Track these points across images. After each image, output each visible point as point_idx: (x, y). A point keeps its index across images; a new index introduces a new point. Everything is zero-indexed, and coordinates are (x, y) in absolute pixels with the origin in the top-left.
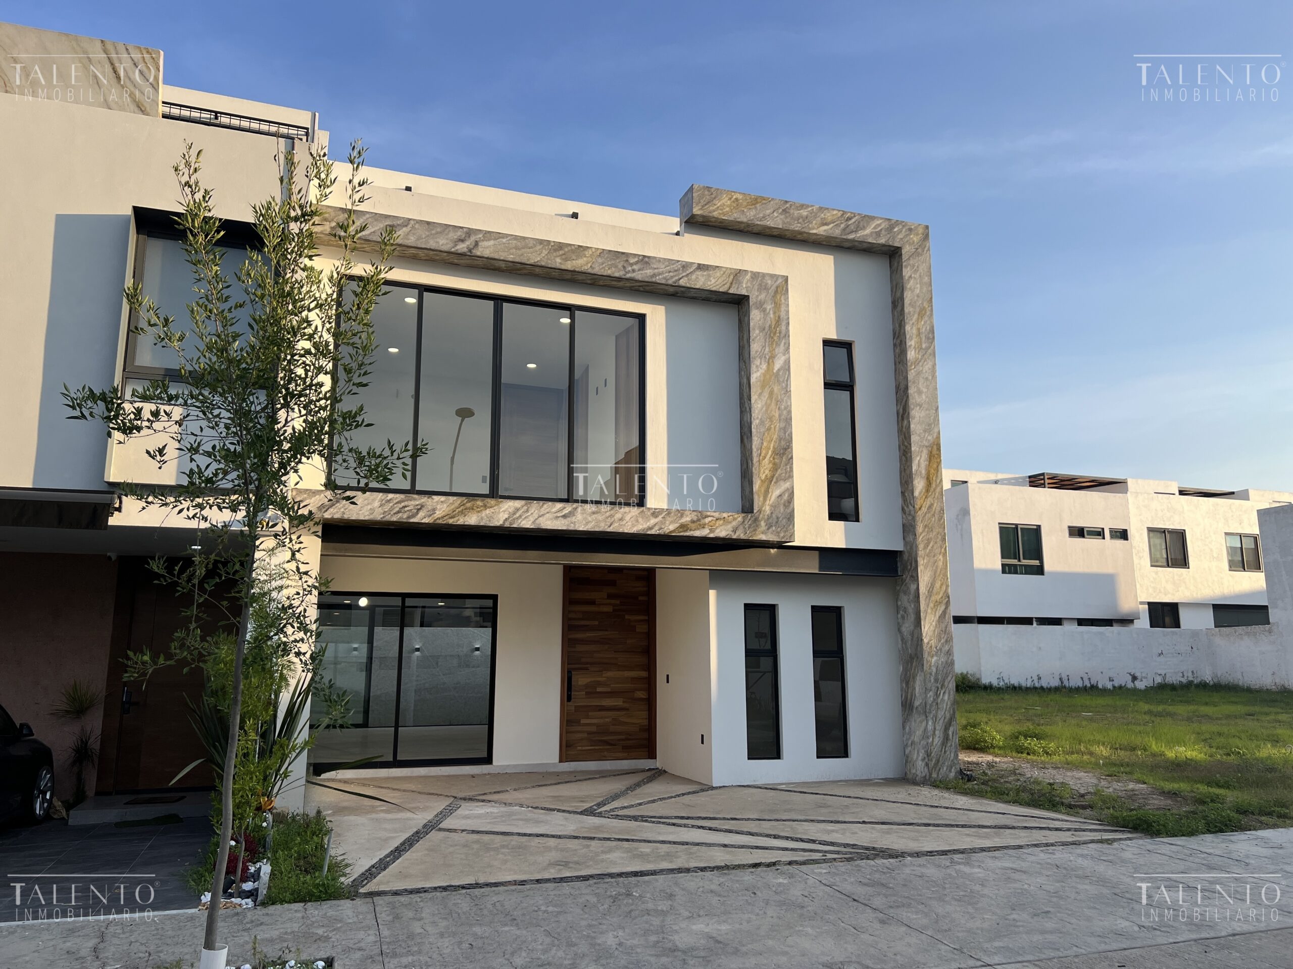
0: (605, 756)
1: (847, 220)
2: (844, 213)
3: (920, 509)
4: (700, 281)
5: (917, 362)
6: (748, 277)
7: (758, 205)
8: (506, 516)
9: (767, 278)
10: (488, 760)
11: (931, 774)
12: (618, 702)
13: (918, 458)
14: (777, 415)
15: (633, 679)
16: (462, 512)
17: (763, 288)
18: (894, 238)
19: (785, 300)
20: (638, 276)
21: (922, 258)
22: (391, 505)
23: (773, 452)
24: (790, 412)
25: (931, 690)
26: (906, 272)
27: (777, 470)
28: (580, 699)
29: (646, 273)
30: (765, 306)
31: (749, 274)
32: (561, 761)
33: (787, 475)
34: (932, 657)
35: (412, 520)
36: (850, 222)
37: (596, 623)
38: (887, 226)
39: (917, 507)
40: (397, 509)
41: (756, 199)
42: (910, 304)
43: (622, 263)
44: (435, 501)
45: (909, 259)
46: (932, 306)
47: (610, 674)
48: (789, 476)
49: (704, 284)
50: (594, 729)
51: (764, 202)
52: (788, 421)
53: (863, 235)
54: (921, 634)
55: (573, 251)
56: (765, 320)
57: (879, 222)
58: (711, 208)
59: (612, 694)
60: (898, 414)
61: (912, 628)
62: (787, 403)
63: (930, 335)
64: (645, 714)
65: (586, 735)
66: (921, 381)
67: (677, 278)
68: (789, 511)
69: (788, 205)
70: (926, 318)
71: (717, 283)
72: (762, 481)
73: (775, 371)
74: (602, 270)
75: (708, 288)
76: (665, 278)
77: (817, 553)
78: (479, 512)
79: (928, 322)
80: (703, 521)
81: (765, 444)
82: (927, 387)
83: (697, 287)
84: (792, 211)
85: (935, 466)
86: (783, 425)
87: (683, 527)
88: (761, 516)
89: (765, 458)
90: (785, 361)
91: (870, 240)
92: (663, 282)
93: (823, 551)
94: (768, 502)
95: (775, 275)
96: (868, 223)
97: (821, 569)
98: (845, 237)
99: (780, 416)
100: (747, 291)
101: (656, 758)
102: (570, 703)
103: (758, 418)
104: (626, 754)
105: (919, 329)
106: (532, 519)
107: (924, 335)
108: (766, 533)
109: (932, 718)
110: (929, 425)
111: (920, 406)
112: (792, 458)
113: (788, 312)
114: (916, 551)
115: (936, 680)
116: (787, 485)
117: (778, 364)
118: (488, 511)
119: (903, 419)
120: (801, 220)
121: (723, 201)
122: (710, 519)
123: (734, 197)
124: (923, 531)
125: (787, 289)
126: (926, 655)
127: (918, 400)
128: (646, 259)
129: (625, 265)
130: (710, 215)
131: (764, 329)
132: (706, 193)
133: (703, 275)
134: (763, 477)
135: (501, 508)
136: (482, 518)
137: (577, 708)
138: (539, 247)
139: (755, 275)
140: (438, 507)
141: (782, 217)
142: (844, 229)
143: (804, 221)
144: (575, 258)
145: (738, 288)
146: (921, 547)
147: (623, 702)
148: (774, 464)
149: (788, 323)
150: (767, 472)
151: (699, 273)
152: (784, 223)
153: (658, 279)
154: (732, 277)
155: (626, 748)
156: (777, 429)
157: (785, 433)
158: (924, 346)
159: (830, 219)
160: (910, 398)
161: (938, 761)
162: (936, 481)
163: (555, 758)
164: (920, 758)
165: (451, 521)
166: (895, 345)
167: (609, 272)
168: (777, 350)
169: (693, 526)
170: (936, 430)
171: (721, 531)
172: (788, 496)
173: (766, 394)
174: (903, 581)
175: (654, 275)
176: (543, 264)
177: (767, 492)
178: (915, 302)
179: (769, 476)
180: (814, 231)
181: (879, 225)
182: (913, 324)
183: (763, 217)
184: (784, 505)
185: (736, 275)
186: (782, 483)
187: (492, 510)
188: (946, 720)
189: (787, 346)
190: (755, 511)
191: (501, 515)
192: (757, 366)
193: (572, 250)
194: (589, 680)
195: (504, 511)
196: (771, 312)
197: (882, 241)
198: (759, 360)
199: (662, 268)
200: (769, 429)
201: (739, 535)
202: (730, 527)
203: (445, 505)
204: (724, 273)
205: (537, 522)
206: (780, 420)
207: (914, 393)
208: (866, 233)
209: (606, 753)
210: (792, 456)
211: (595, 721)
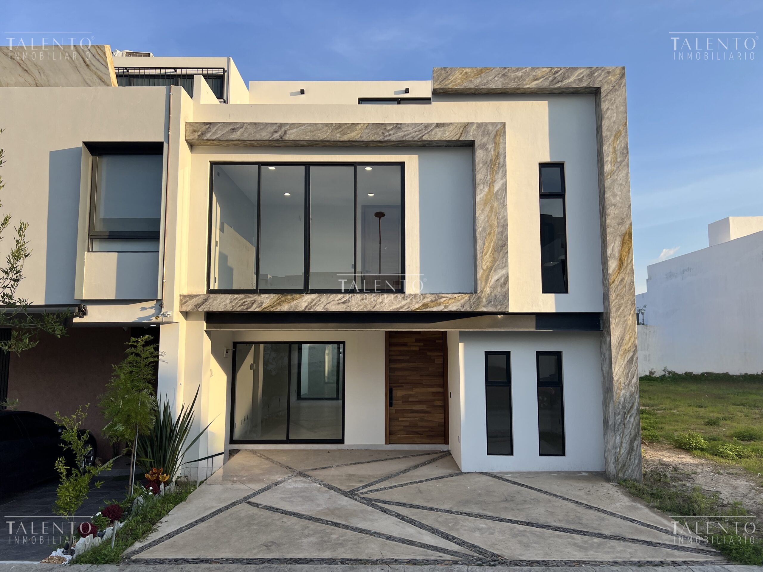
0: (416, 441)
1: (554, 74)
2: (552, 68)
3: (613, 282)
4: (438, 135)
5: (612, 173)
6: (474, 127)
7: (483, 75)
9: (489, 126)
10: (342, 441)
11: (618, 474)
12: (424, 407)
13: (612, 245)
14: (496, 223)
15: (433, 393)
16: (279, 304)
17: (486, 133)
18: (594, 81)
19: (503, 140)
20: (393, 138)
21: (618, 93)
22: (236, 301)
23: (493, 249)
24: (506, 220)
26: (604, 106)
27: (495, 262)
28: (398, 405)
29: (399, 135)
30: (487, 146)
31: (475, 125)
32: (386, 444)
34: (621, 390)
35: (249, 310)
36: (557, 75)
37: (408, 358)
38: (589, 73)
39: (611, 281)
40: (240, 304)
41: (481, 70)
42: (607, 129)
43: (381, 131)
44: (262, 297)
45: (607, 95)
46: (626, 128)
47: (418, 390)
48: (505, 265)
49: (441, 137)
50: (408, 424)
51: (488, 71)
52: (505, 226)
53: (568, 83)
54: (612, 374)
55: (348, 128)
56: (487, 156)
57: (581, 71)
58: (447, 82)
59: (419, 402)
60: (600, 212)
61: (608, 368)
62: (504, 213)
63: (625, 151)
64: (442, 416)
65: (403, 428)
66: (616, 186)
67: (421, 135)
68: (504, 290)
69: (506, 70)
70: (621, 138)
71: (451, 135)
72: (484, 270)
73: (494, 192)
74: (368, 138)
75: (444, 139)
76: (412, 137)
77: (534, 316)
78: (289, 303)
79: (623, 141)
80: (439, 301)
81: (486, 244)
82: (621, 191)
83: (436, 139)
84: (509, 74)
85: (627, 250)
86: (500, 229)
87: (425, 305)
88: (483, 295)
89: (485, 255)
90: (503, 184)
91: (574, 86)
92: (411, 139)
93: (538, 316)
94: (488, 285)
95: (495, 123)
96: (572, 73)
97: (537, 328)
98: (552, 87)
99: (498, 223)
100: (473, 137)
101: (449, 444)
102: (391, 408)
103: (481, 227)
104: (429, 441)
105: (614, 148)
106: (322, 305)
107: (619, 152)
108: (486, 307)
109: (620, 435)
110: (623, 219)
111: (615, 205)
112: (507, 252)
113: (505, 148)
114: (610, 313)
116: (504, 272)
117: (497, 186)
118: (295, 302)
119: (602, 216)
120: (516, 80)
121: (456, 76)
122: (444, 299)
123: (464, 72)
124: (616, 298)
125: (505, 132)
126: (615, 389)
127: (613, 201)
128: (399, 126)
129: (384, 132)
130: (446, 87)
131: (486, 163)
132: (443, 72)
133: (440, 131)
134: (485, 268)
135: (303, 300)
136: (291, 307)
137: (397, 411)
138: (325, 128)
139: (480, 125)
140: (265, 301)
141: (502, 80)
142: (552, 81)
143: (519, 80)
144: (349, 132)
145: (466, 136)
146: (613, 310)
147: (427, 407)
148: (493, 258)
149: (505, 157)
150: (488, 264)
151: (437, 130)
152: (503, 84)
153: (408, 138)
154: (462, 129)
155: (428, 436)
156: (496, 233)
157: (502, 236)
158: (619, 160)
159: (540, 75)
160: (607, 200)
162: (627, 260)
163: (383, 442)
164: (612, 462)
165: (272, 309)
167: (373, 138)
168: (496, 177)
169: (432, 304)
170: (628, 222)
171: (453, 307)
172: (504, 280)
173: (487, 209)
174: (603, 334)
175: (405, 136)
176: (328, 139)
177: (487, 278)
178: (612, 127)
179: (489, 267)
180: (527, 86)
181: (581, 73)
182: (610, 144)
183: (487, 82)
184: (501, 286)
185: (465, 127)
186: (499, 271)
187: (297, 301)
188: (632, 436)
189: (504, 173)
190: (478, 292)
191: (303, 304)
192: (481, 190)
194: (403, 394)
195: (305, 302)
196: (492, 150)
197: (584, 85)
198: (482, 186)
199: (410, 130)
200: (490, 234)
201: (466, 309)
202: (459, 304)
204: (456, 127)
205: (326, 307)
206: (498, 226)
207: (609, 196)
208: (571, 81)
209: (416, 439)
210: (508, 251)
211: (409, 419)
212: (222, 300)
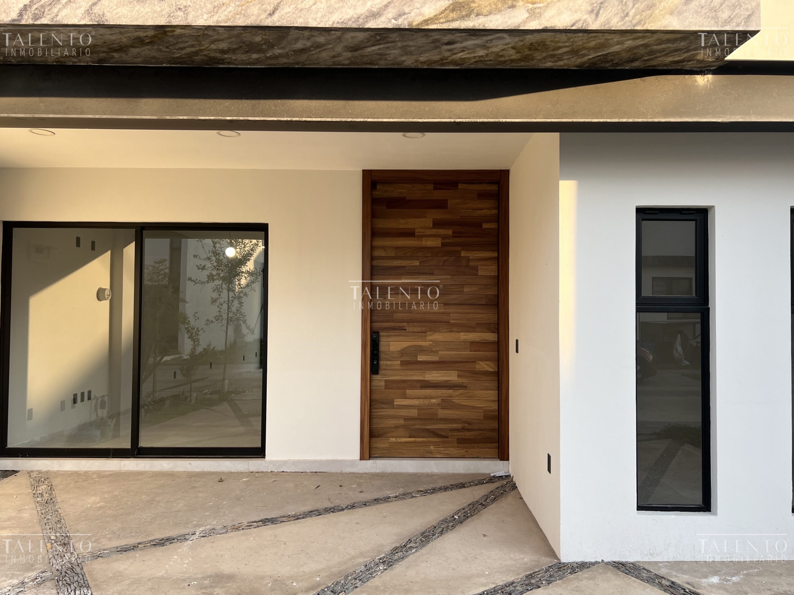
0: (431, 453)
10: (260, 452)
12: (451, 376)
15: (472, 343)
28: (392, 371)
32: (362, 458)
47: (438, 337)
50: (414, 413)
59: (441, 364)
64: (492, 394)
65: (402, 422)
101: (508, 459)
102: (375, 377)
104: (463, 452)
137: (389, 384)
147: (459, 376)
155: (462, 442)
163: (354, 453)
194: (405, 345)
209: (432, 447)
211: (416, 402)
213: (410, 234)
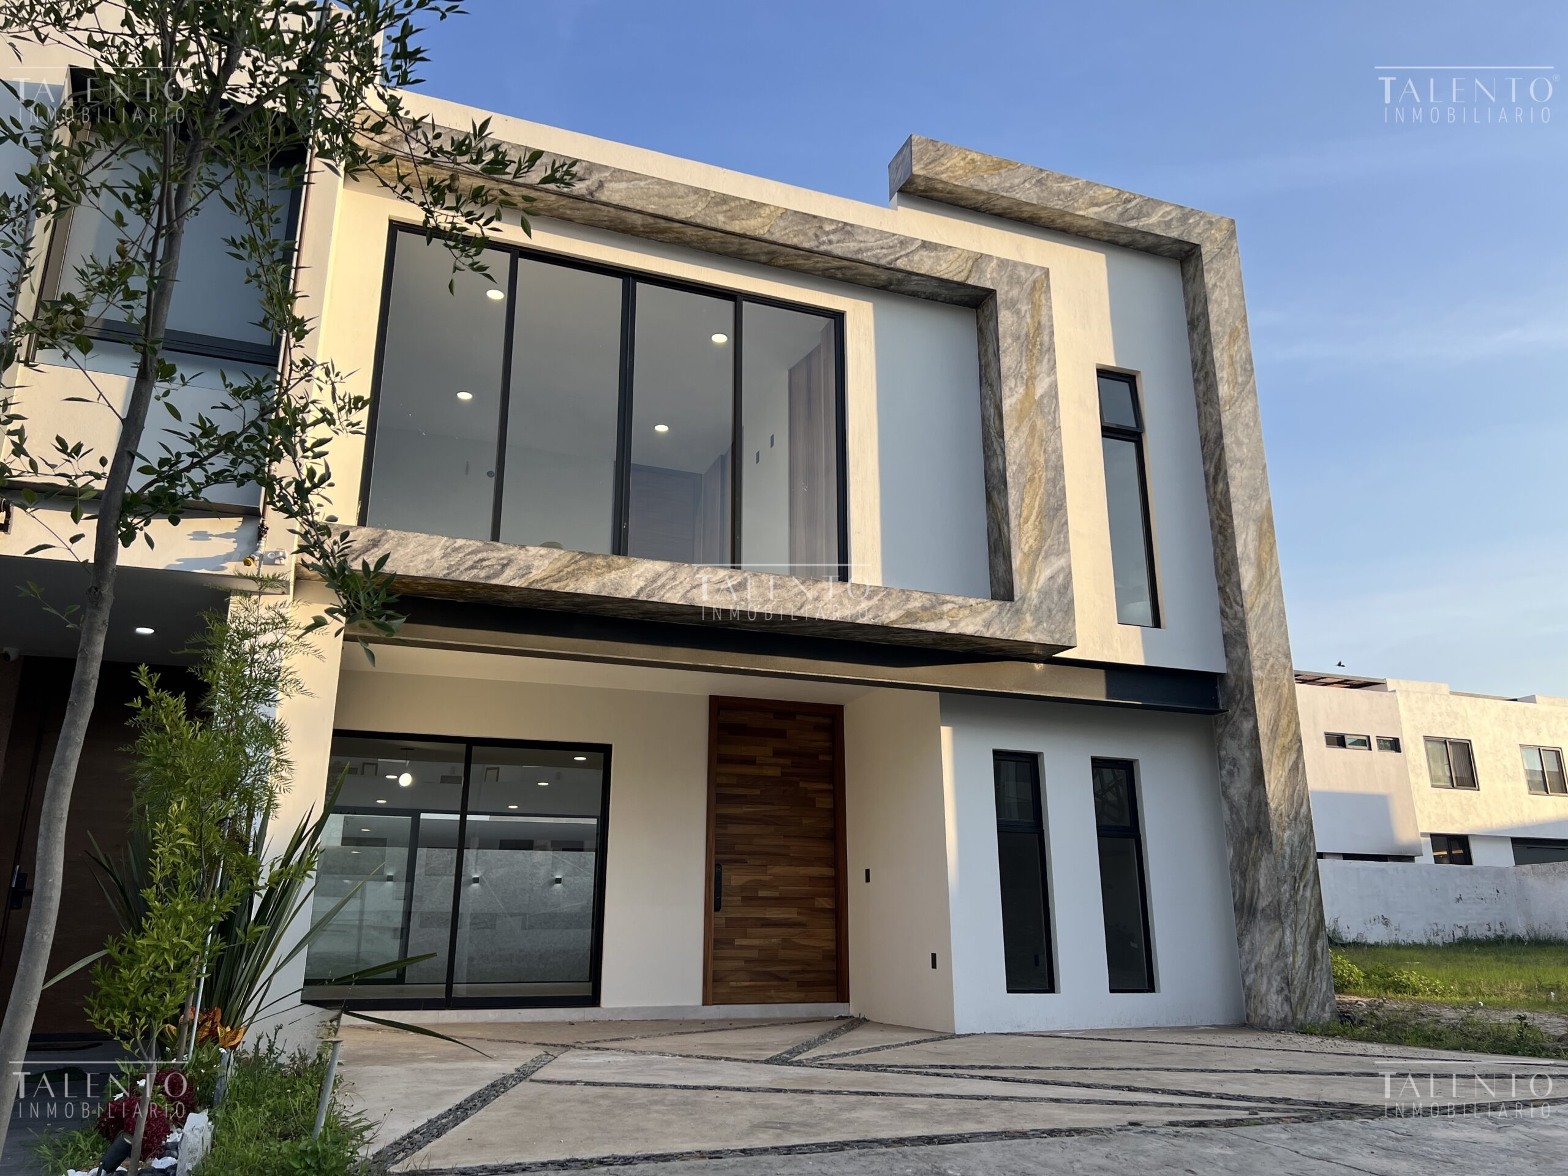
0: (771, 997)
1: (1125, 202)
2: (1121, 192)
3: (1251, 609)
4: (925, 264)
5: (1232, 401)
6: (994, 264)
7: (1002, 171)
8: (642, 584)
9: (1020, 268)
10: (593, 999)
11: (1294, 1015)
12: (791, 914)
13: (1244, 536)
14: (1042, 460)
15: (812, 878)
16: (572, 574)
17: (1015, 281)
18: (1189, 233)
19: (1046, 300)
20: (838, 249)
21: (1229, 262)
22: (460, 555)
23: (1039, 513)
24: (1060, 457)
25: (1285, 882)
26: (1210, 279)
27: (1045, 540)
28: (734, 908)
29: (848, 247)
30: (1018, 306)
31: (995, 261)
32: (705, 1003)
33: (1061, 547)
34: (1284, 830)
35: (494, 582)
36: (1129, 206)
37: (758, 792)
38: (1180, 215)
39: (1247, 606)
40: (470, 563)
41: (1000, 163)
42: (1217, 321)
43: (813, 231)
44: (530, 553)
45: (1211, 261)
46: (1246, 326)
47: (778, 870)
48: (1064, 549)
49: (931, 269)
50: (754, 954)
51: (1011, 167)
52: (1059, 469)
53: (1148, 224)
54: (1266, 796)
55: (742, 208)
56: (1020, 325)
57: (1168, 209)
58: (938, 169)
59: (781, 901)
60: (1206, 475)
61: (1248, 787)
62: (1055, 443)
63: (1248, 367)
64: (830, 933)
65: (742, 964)
66: (1240, 427)
67: (893, 257)
68: (1066, 601)
69: (1044, 175)
70: (1240, 343)
71: (950, 269)
72: (1025, 554)
73: (1036, 398)
74: (786, 237)
75: (937, 275)
76: (875, 256)
77: (1101, 673)
78: (599, 575)
79: (1243, 348)
80: (938, 610)
81: (1027, 501)
82: (1249, 436)
83: (922, 272)
84: (1049, 184)
85: (1267, 549)
86: (1051, 475)
87: (909, 614)
88: (1025, 606)
89: (1026, 522)
90: (1051, 385)
91: (1158, 232)
92: (873, 261)
93: (1113, 670)
94: (1034, 586)
95: (1031, 266)
96: (1153, 209)
97: (1108, 696)
98: (1123, 224)
99: (1046, 461)
100: (993, 283)
101: (848, 1001)
102: (719, 914)
103: (1015, 462)
104: (803, 995)
105: (1231, 357)
106: (681, 591)
107: (1239, 365)
108: (1033, 633)
109: (1291, 926)
110: (1255, 490)
111: (1242, 462)
112: (1066, 523)
113: (1051, 317)
114: (1250, 671)
115: (1292, 867)
116: (1061, 562)
117: (1041, 388)
118: (613, 575)
119: (1215, 482)
120: (1062, 197)
121: (954, 161)
122: (950, 606)
123: (970, 157)
124: (1259, 641)
125: (1048, 286)
126: (1274, 828)
127: (1238, 454)
128: (849, 228)
129: (818, 233)
130: (937, 177)
131: (1019, 338)
132: (931, 147)
133: (930, 257)
134: (1026, 549)
135: (633, 571)
136: (604, 585)
137: (730, 921)
138: (693, 198)
139: (1003, 263)
140: (536, 563)
141: (1037, 189)
142: (1122, 214)
143: (1067, 198)
144: (745, 217)
145: (980, 278)
146: (1256, 664)
147: (798, 913)
148: (1041, 531)
149: (1052, 333)
150: (1031, 541)
151: (924, 253)
152: (1039, 198)
153: (866, 256)
154: (970, 263)
155: (802, 985)
156: (1043, 481)
157: (1055, 487)
158: (1240, 380)
159: (1101, 198)
160: (1227, 449)
161: (1304, 993)
162: (1270, 569)
163: (697, 998)
164: (1274, 990)
165: (555, 587)
166: (1196, 381)
167: (795, 241)
168: (1037, 369)
169: (925, 615)
170: (1265, 498)
171: (967, 625)
172: (1064, 579)
173: (1025, 429)
174: (1228, 720)
175: (860, 251)
176: (699, 221)
177: (1032, 571)
178: (1224, 320)
179: (1034, 547)
180: (1081, 213)
181: (1169, 213)
182: (1223, 349)
183: (1010, 187)
184: (1059, 592)
185: (977, 260)
186: (1053, 559)
187: (619, 573)
188: (1311, 929)
189: (1052, 363)
190: (1016, 599)
191: (634, 581)
192: (1011, 389)
193: (741, 205)
194: (747, 878)
195: (638, 576)
196: (1028, 315)
197: (1174, 234)
198: (1013, 381)
199: (871, 241)
200: (1031, 480)
201: (994, 633)
202: (979, 619)
203: (547, 562)
204: (960, 256)
205: (689, 595)
206: (1047, 467)
207: (1232, 443)
208: (1153, 222)
209: (773, 992)
210: (1067, 520)
211: (756, 942)
212: (421, 549)
213: (751, 762)
